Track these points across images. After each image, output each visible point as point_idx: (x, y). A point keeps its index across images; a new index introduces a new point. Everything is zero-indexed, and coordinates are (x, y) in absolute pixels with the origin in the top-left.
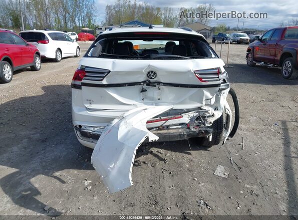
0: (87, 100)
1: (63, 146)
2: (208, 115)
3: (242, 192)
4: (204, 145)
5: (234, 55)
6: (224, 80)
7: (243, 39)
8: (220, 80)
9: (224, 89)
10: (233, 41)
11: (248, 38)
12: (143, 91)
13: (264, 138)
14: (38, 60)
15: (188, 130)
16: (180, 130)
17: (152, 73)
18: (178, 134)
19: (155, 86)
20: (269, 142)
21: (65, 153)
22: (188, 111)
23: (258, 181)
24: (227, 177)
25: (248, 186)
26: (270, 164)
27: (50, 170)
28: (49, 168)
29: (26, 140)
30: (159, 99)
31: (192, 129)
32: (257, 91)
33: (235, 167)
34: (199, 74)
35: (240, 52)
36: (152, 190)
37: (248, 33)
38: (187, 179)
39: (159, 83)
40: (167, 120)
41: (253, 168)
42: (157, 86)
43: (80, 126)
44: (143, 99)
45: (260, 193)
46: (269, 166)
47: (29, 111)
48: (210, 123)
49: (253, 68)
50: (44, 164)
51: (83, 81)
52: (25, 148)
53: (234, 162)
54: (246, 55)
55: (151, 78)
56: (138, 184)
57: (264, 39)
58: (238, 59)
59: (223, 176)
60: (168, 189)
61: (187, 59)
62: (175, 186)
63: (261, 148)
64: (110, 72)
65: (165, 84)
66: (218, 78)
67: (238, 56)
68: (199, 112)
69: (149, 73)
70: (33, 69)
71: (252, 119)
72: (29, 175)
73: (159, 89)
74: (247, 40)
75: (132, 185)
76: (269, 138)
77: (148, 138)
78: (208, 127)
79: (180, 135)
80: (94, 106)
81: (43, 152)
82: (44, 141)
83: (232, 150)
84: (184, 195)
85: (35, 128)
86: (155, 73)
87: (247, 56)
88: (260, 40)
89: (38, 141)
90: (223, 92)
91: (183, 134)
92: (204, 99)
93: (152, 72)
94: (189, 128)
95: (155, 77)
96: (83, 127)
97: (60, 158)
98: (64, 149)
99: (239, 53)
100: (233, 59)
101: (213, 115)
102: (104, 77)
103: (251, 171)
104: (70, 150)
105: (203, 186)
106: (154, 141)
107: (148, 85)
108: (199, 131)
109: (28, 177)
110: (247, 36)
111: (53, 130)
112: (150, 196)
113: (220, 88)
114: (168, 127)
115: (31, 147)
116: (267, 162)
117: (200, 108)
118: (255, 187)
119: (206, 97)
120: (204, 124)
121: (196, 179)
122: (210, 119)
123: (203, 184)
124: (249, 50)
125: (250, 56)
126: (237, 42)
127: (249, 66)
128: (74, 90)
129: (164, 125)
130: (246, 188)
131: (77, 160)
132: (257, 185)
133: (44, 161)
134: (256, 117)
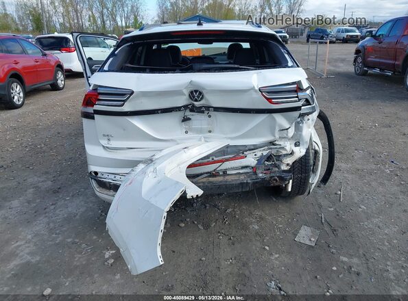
0: (104, 135)
1: (81, 197)
2: (284, 152)
3: (335, 268)
4: (282, 195)
5: (336, 60)
6: (307, 100)
7: (352, 36)
8: (299, 100)
9: (308, 114)
10: (337, 40)
11: (359, 34)
12: (186, 119)
13: (374, 184)
14: (60, 76)
15: (254, 177)
16: (242, 177)
17: (196, 94)
18: (239, 182)
19: (203, 112)
20: (381, 189)
21: (82, 210)
22: (255, 148)
23: (361, 252)
24: (313, 245)
25: (345, 259)
26: (381, 225)
27: (59, 234)
28: (58, 232)
29: (32, 190)
30: (210, 132)
31: (261, 175)
32: (368, 112)
33: (327, 228)
34: (268, 92)
35: (346, 55)
36: (201, 265)
37: (358, 27)
38: (254, 248)
39: (208, 108)
40: (222, 161)
41: (354, 230)
42: (206, 112)
43: (96, 173)
44: (186, 132)
45: (362, 270)
46: (379, 227)
47: (41, 148)
48: (288, 165)
49: (363, 77)
50: (52, 225)
51: (97, 107)
52: (29, 202)
53: (326, 221)
54: (353, 59)
55: (196, 101)
56: (181, 256)
57: (379, 36)
58: (342, 65)
59: (308, 242)
60: (224, 264)
61: (248, 70)
62: (235, 259)
63: (368, 198)
64: (133, 92)
65: (217, 109)
66: (297, 97)
67: (343, 60)
68: (271, 149)
69: (192, 92)
70: (55, 87)
71: (358, 155)
72: (29, 243)
73: (210, 116)
74: (357, 36)
75: (161, 263)
76: (382, 184)
77: (185, 194)
78: (284, 171)
79: (242, 184)
80: (114, 144)
81: (53, 207)
82: (56, 192)
83: (325, 203)
84: (247, 273)
85: (47, 173)
86: (200, 93)
87: (355, 60)
88: (375, 37)
89: (48, 192)
90: (306, 118)
91: (247, 183)
92: (277, 129)
93: (196, 91)
94: (255, 173)
95: (202, 99)
96: (99, 175)
97: (75, 216)
98: (83, 203)
99: (344, 57)
100: (335, 66)
101: (292, 153)
102: (124, 101)
103: (351, 235)
104: (91, 205)
105: (276, 259)
106: (195, 197)
107: (192, 110)
108: (271, 177)
109: (27, 245)
110: (357, 31)
111: (70, 176)
112: (197, 275)
113: (302, 112)
114: (225, 173)
115: (38, 201)
116: (376, 221)
117: (272, 143)
118: (355, 260)
119: (280, 126)
120: (278, 167)
121: (267, 248)
122: (288, 159)
123: (277, 256)
124: (358, 52)
125: (360, 60)
126: (343, 40)
127: (358, 75)
128: (85, 121)
129: (218, 169)
130: (342, 262)
131: (98, 219)
132: (359, 257)
133: (53, 222)
134: (364, 151)
